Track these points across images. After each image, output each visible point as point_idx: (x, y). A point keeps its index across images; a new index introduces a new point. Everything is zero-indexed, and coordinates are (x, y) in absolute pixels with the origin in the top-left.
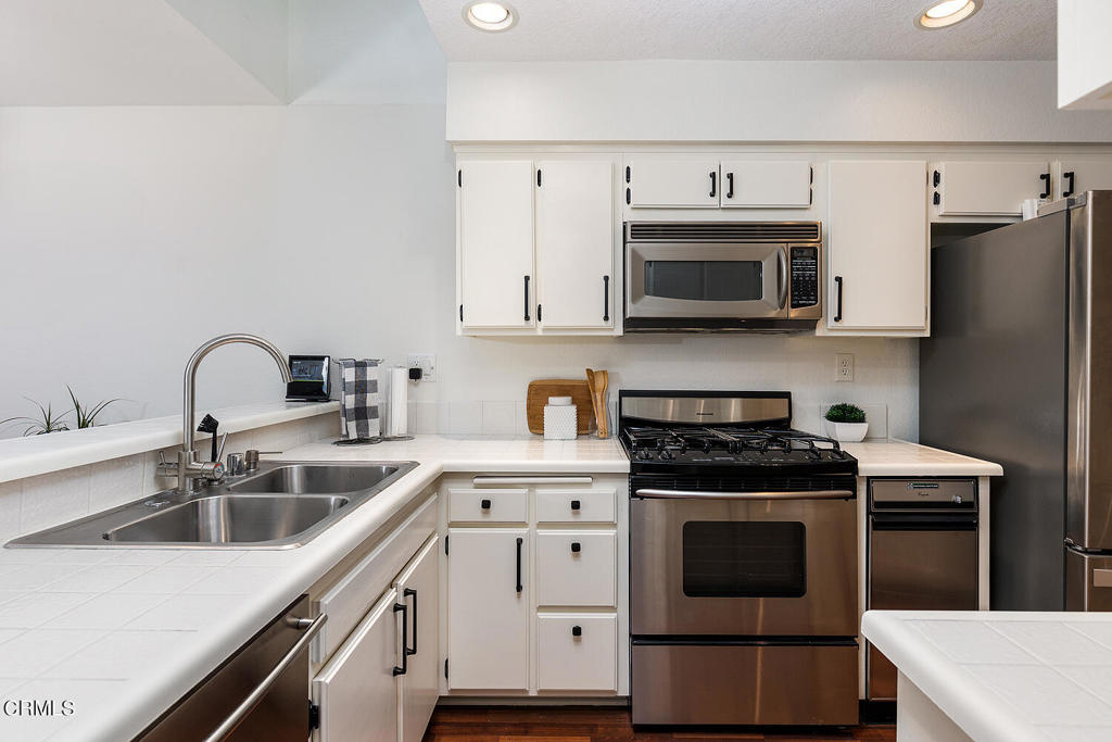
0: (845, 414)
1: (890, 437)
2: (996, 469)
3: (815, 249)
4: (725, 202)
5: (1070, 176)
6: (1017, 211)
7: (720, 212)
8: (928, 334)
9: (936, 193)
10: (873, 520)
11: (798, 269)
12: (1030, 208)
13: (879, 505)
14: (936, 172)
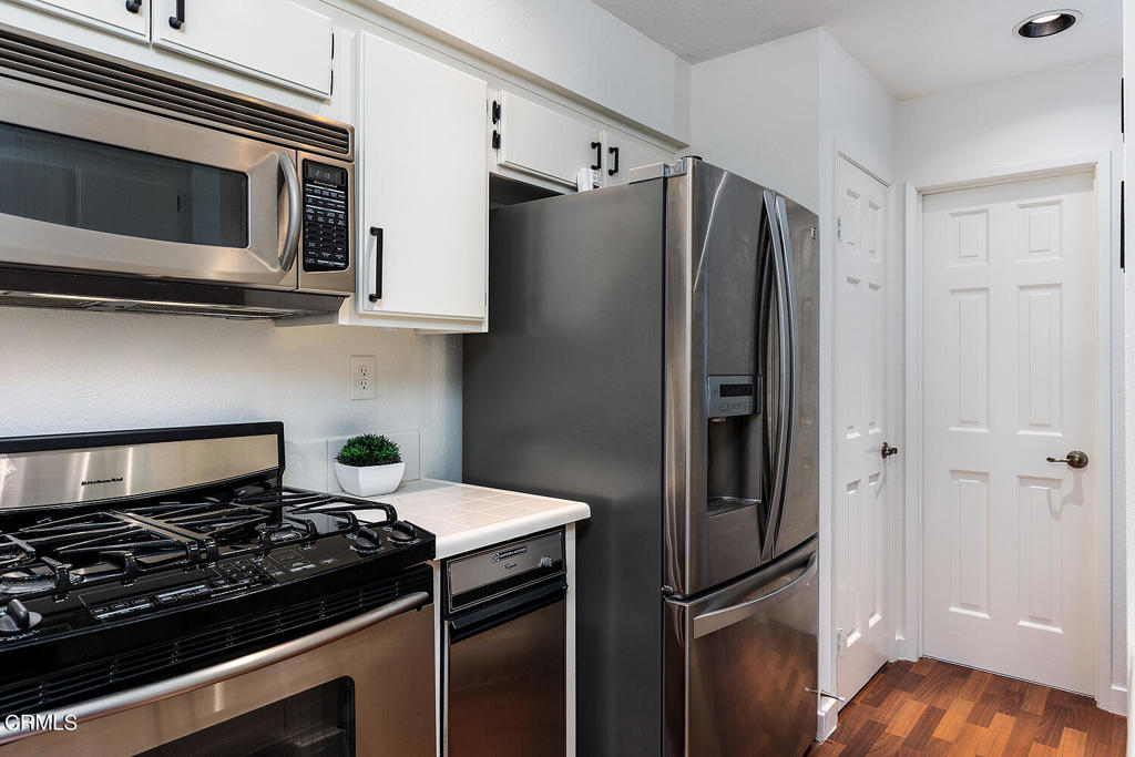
0: (369, 451)
1: (422, 478)
2: (580, 510)
3: (344, 173)
4: (162, 33)
5: (613, 150)
6: (571, 180)
7: (151, 52)
8: (485, 329)
9: (495, 132)
10: (450, 627)
11: (315, 202)
12: (585, 179)
13: (459, 599)
14: (495, 103)
